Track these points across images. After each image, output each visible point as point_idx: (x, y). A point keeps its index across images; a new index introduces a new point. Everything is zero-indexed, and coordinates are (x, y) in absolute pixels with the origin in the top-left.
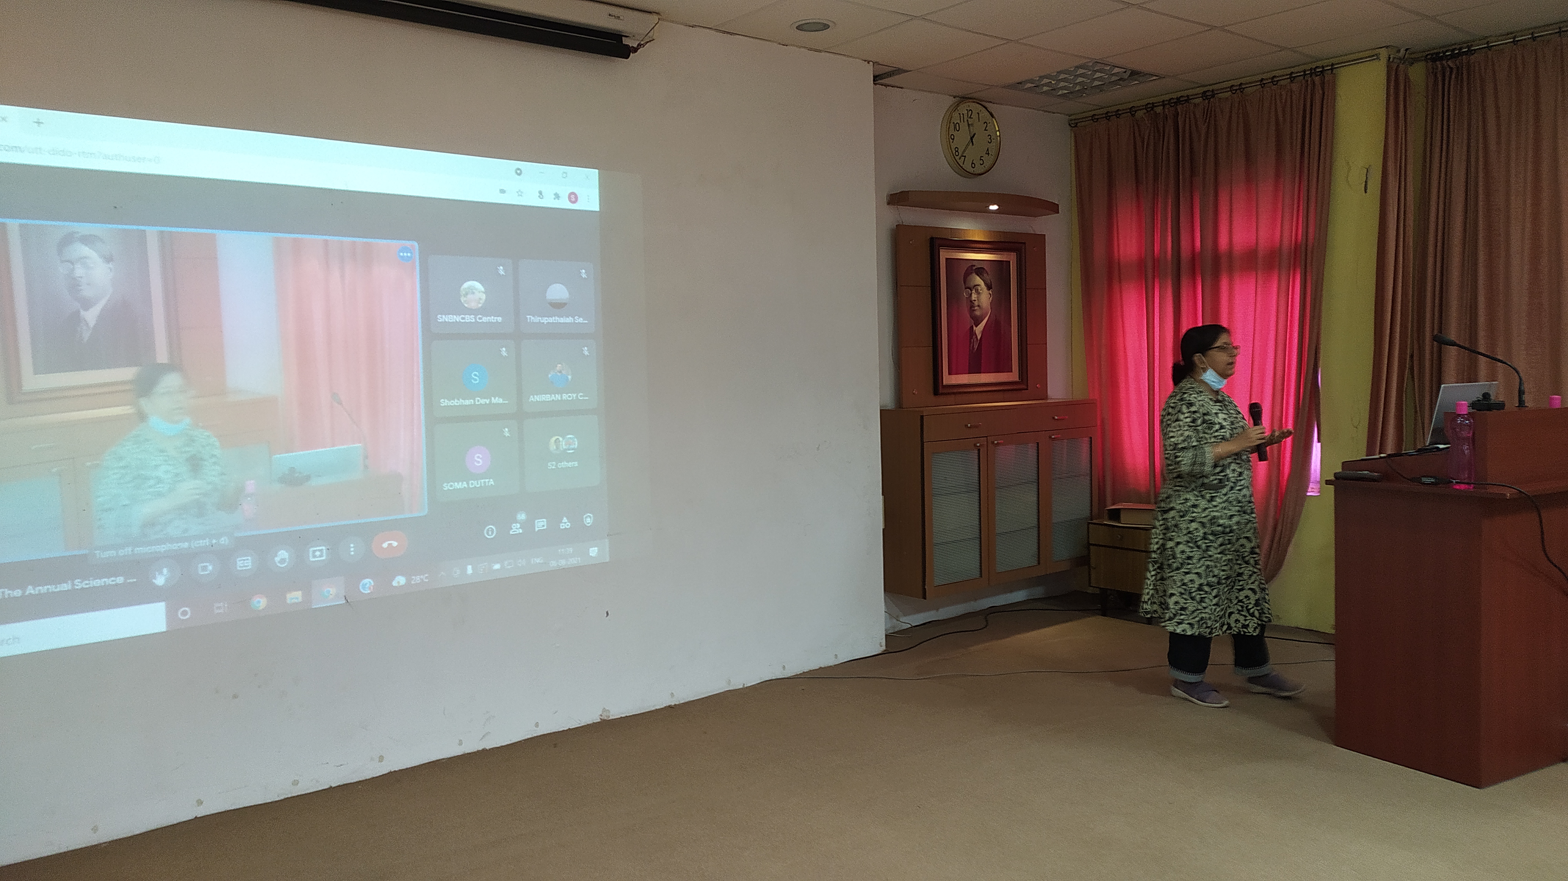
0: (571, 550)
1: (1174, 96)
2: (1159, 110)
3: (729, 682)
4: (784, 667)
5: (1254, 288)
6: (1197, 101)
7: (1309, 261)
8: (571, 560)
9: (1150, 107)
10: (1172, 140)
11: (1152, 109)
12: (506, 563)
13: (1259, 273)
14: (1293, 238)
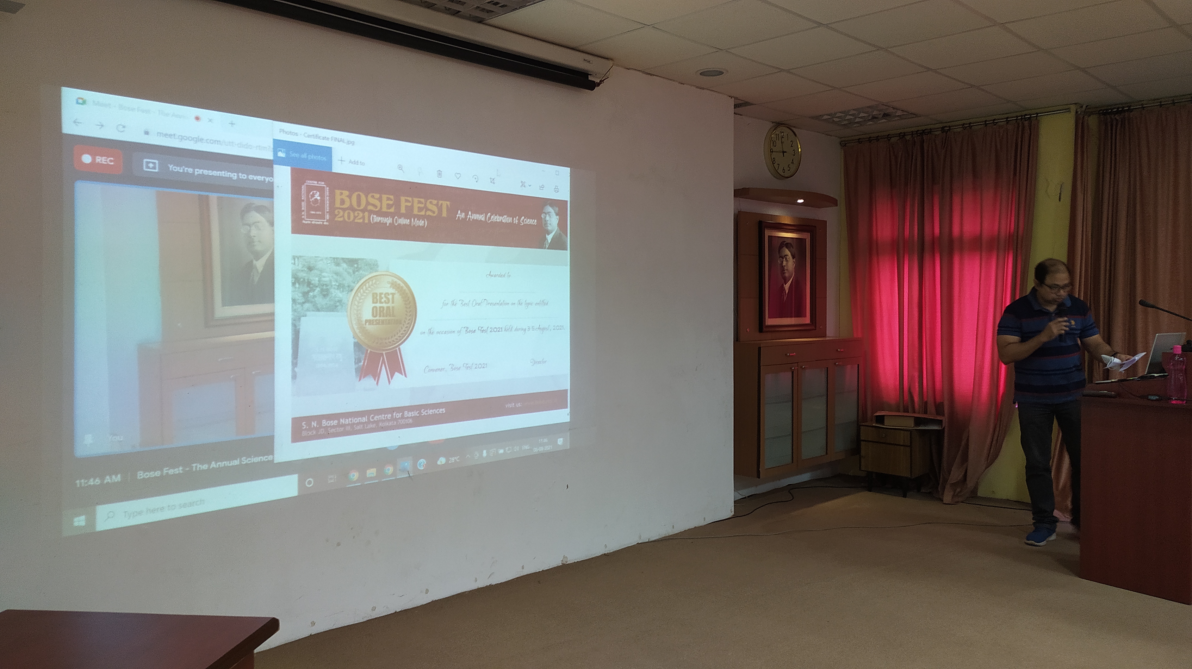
0: (546, 440)
1: (920, 128)
2: (908, 138)
3: (640, 537)
4: (673, 527)
5: (979, 264)
6: (937, 133)
7: (1019, 246)
8: (546, 447)
9: (902, 136)
10: (919, 158)
11: (904, 136)
12: (507, 448)
13: (984, 254)
14: (1008, 230)
